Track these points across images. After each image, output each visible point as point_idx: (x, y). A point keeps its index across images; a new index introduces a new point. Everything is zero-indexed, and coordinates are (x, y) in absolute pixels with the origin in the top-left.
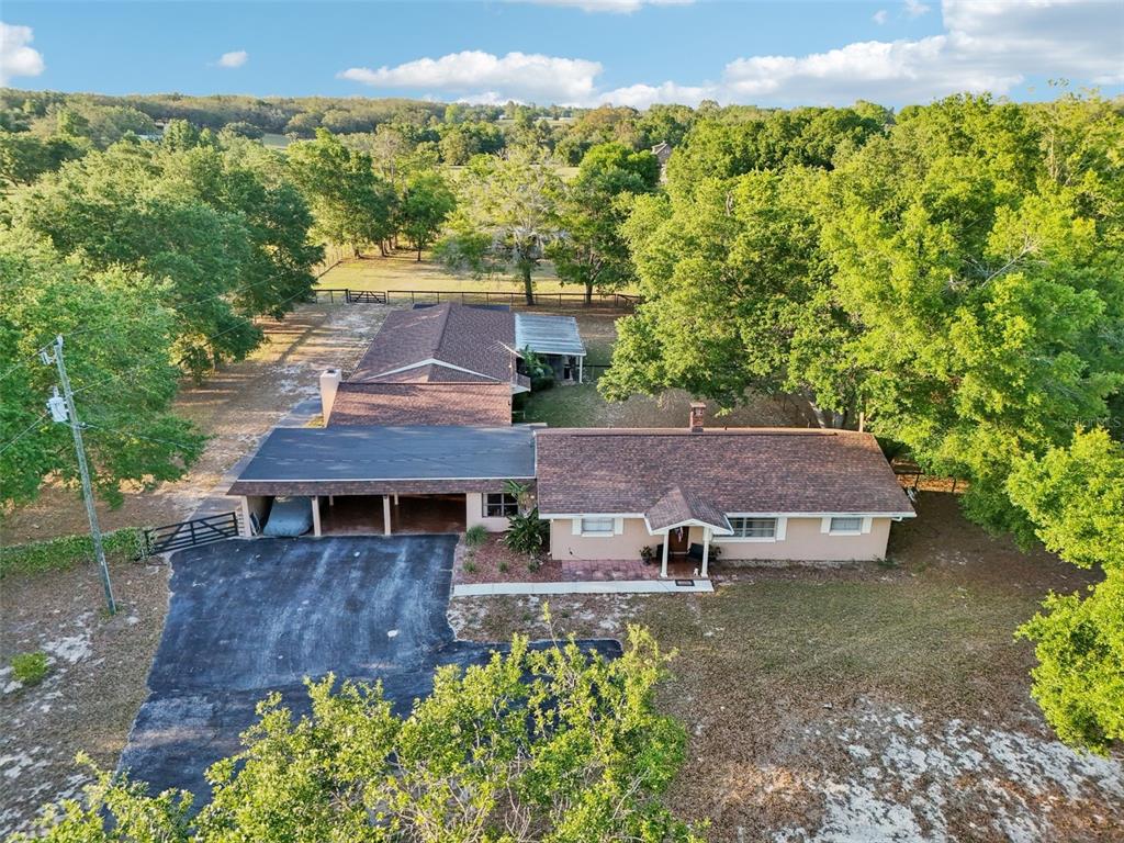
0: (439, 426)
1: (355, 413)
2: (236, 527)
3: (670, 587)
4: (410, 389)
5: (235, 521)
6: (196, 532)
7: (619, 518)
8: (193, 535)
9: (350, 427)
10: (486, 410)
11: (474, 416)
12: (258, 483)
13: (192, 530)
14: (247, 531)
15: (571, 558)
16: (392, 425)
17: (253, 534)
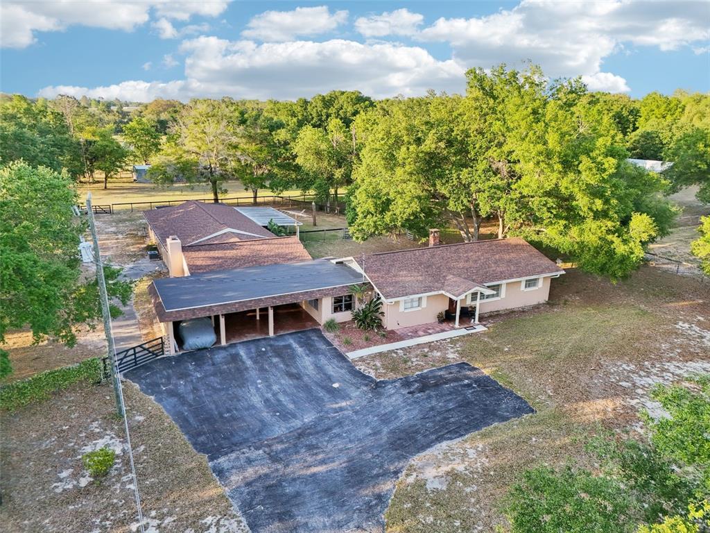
0: (267, 265)
1: (204, 263)
2: (162, 348)
3: (463, 332)
4: (232, 246)
5: (163, 343)
6: (137, 355)
7: (424, 297)
8: (135, 358)
9: (207, 273)
10: (292, 253)
11: (285, 257)
12: (182, 311)
13: (135, 354)
14: (171, 349)
15: (398, 327)
16: (235, 268)
17: (176, 351)
